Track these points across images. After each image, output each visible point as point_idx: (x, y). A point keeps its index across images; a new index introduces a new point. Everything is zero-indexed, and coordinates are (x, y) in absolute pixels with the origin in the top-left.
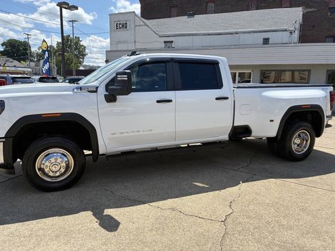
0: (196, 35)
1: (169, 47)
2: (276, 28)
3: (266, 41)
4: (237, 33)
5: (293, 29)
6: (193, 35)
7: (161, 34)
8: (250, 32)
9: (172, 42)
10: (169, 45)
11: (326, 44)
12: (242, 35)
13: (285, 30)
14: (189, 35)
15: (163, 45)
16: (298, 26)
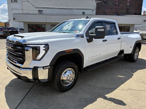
0: (54, 8)
1: (41, 13)
2: (87, 8)
3: (84, 13)
4: (72, 9)
5: (93, 9)
6: (52, 8)
7: (36, 6)
8: (77, 9)
9: (42, 11)
10: (41, 12)
11: (106, 16)
12: (74, 10)
13: (91, 9)
14: (50, 8)
15: (38, 12)
16: (95, 8)
